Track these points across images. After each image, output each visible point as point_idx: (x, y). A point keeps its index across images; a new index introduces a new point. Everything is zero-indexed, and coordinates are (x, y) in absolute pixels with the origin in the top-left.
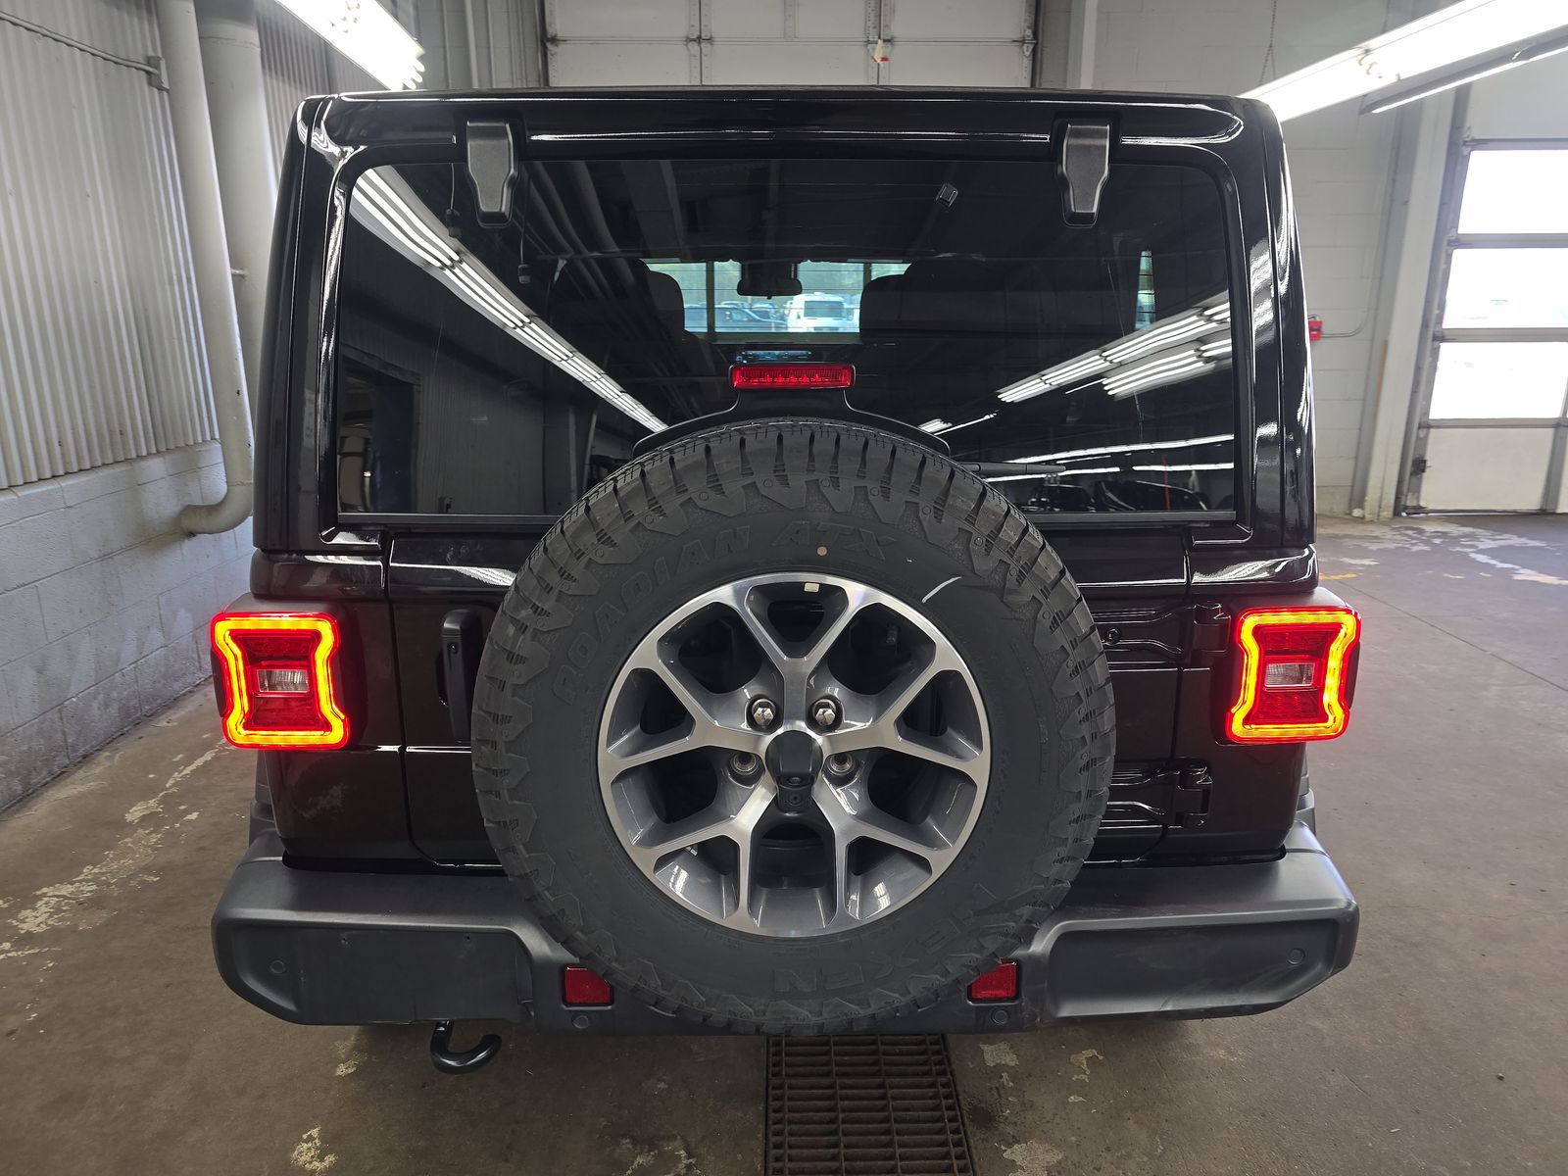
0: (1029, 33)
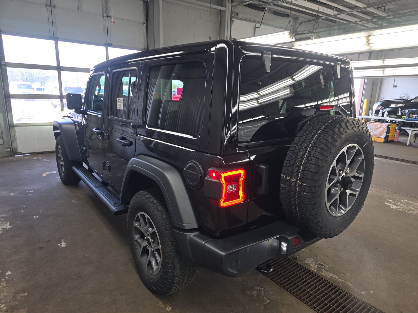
0: (145, 21)
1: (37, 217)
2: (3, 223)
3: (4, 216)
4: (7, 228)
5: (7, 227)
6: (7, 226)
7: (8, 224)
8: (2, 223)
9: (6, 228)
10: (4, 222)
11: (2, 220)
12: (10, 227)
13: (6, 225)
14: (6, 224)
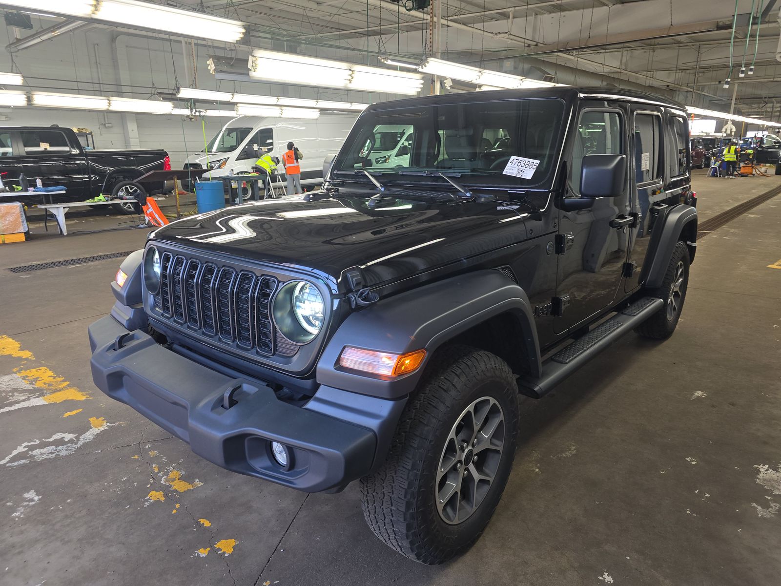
1: (688, 459)
2: (772, 486)
3: (760, 508)
4: (767, 467)
5: (767, 470)
6: (765, 472)
7: (761, 476)
8: (774, 487)
9: (769, 467)
10: (766, 488)
11: (769, 498)
12: (761, 466)
13: (767, 477)
14: (764, 480)
